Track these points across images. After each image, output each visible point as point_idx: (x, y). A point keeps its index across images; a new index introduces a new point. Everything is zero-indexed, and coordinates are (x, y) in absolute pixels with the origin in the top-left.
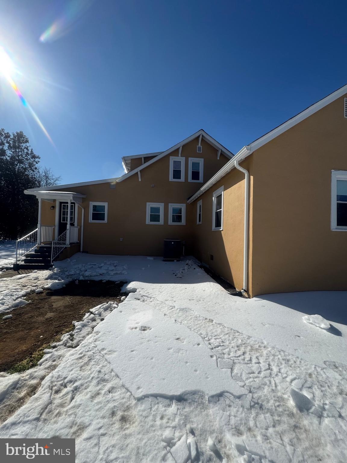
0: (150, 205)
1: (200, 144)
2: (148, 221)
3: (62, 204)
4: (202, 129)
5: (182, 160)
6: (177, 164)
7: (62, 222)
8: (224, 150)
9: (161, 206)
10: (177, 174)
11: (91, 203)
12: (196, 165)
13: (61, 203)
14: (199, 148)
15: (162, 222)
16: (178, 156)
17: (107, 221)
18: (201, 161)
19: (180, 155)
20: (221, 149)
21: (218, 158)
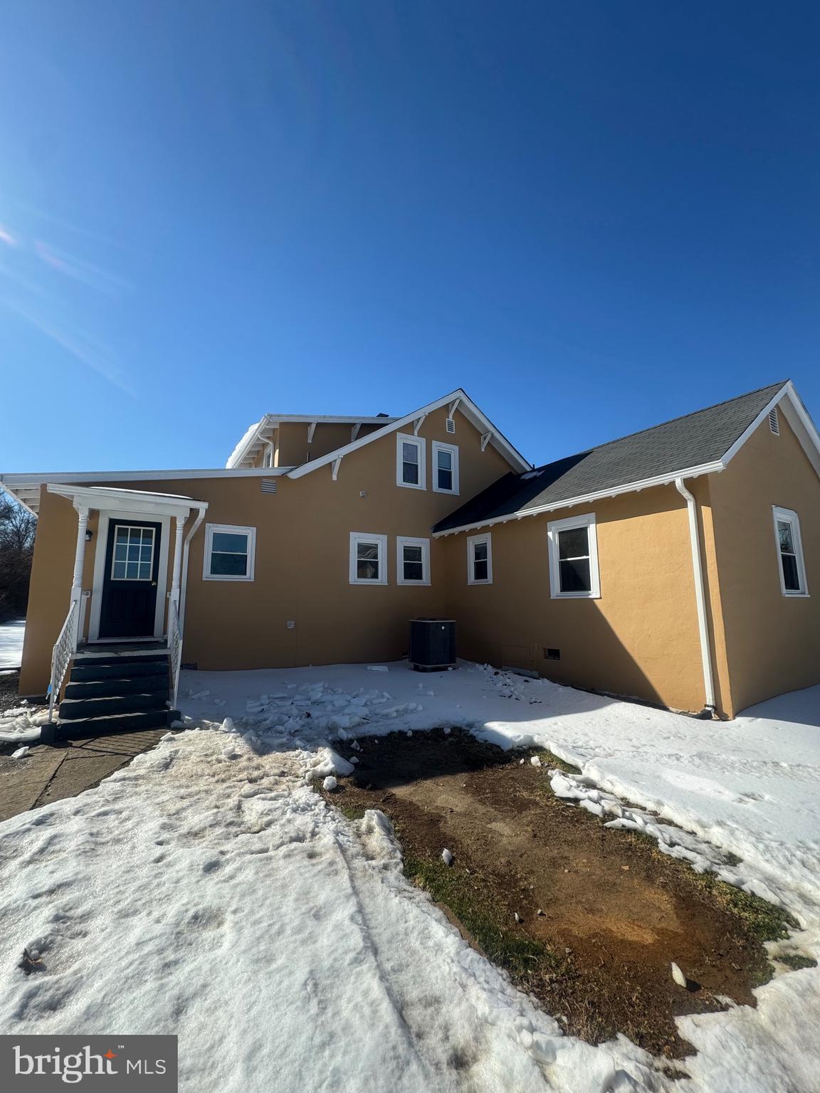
0: (356, 539)
1: (451, 416)
2: (353, 577)
3: (117, 526)
4: (461, 389)
5: (420, 443)
6: (410, 450)
7: (112, 579)
8: (497, 435)
9: (380, 541)
10: (411, 473)
11: (210, 527)
12: (444, 457)
13: (113, 523)
14: (450, 424)
15: (383, 579)
16: (413, 435)
17: (253, 577)
18: (454, 451)
19: (416, 433)
20: (492, 434)
21: (483, 450)
